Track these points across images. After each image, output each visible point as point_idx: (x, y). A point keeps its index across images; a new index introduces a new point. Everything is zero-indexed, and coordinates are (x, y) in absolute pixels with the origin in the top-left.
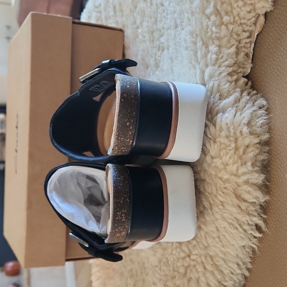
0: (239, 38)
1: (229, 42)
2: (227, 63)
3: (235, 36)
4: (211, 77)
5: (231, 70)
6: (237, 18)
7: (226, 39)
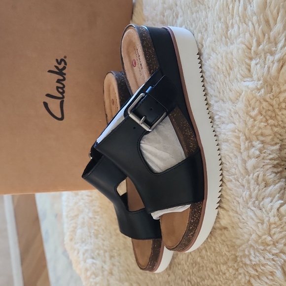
0: (282, 138)
1: (273, 140)
2: (271, 156)
3: (279, 136)
4: (255, 168)
5: (276, 162)
6: (280, 123)
7: (271, 137)
